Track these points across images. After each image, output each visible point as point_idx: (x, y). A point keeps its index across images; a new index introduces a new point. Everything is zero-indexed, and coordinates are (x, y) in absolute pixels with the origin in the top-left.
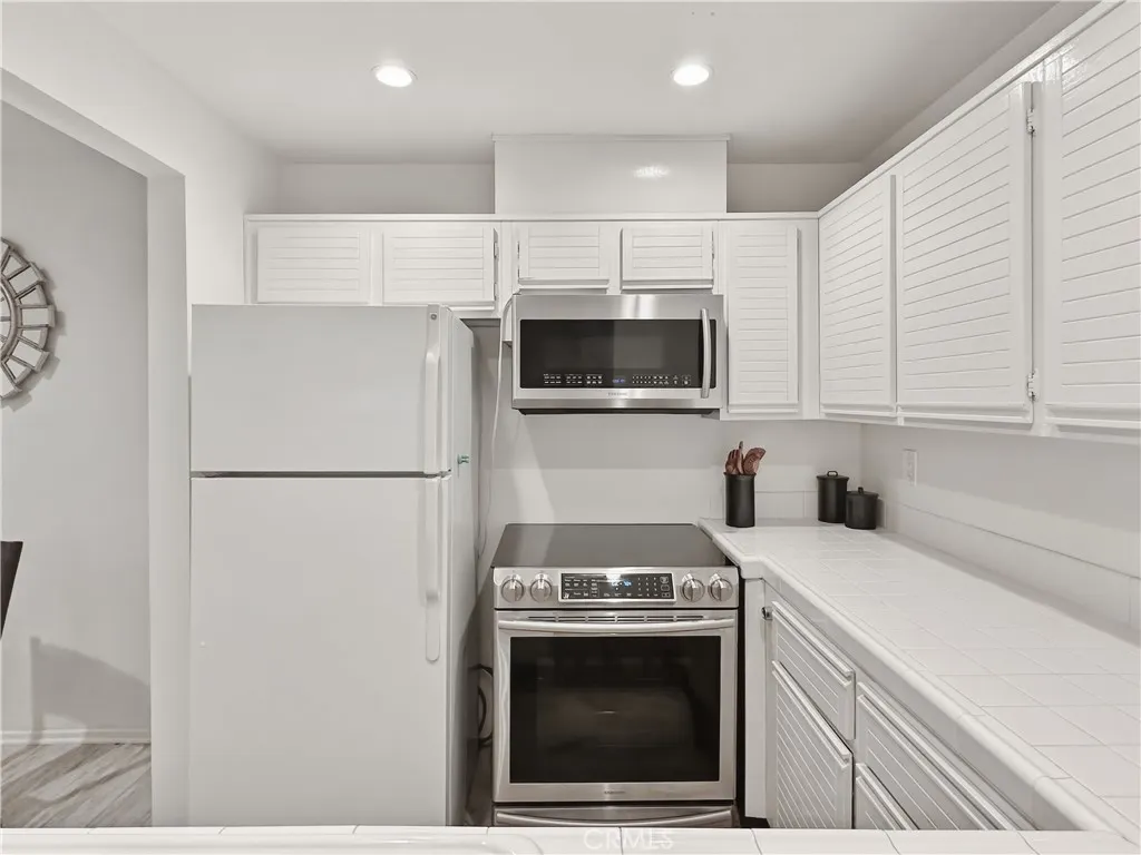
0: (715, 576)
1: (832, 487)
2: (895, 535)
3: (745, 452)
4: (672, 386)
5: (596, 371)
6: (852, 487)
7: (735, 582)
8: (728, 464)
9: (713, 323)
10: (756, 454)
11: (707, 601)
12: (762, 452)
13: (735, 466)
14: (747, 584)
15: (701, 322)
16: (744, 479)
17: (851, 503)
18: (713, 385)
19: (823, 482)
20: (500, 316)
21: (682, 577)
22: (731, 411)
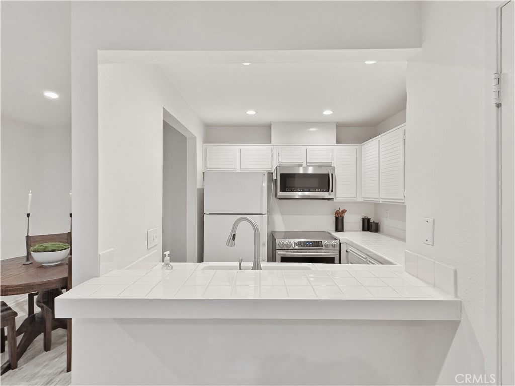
0: (333, 242)
1: (366, 220)
2: (383, 233)
3: (341, 211)
4: (321, 192)
5: (300, 188)
6: (371, 221)
7: (339, 243)
8: (336, 214)
9: (332, 175)
10: (344, 211)
11: (331, 248)
12: (346, 211)
13: (338, 215)
14: (342, 245)
15: (329, 174)
16: (340, 218)
17: (371, 225)
18: (332, 192)
19: (363, 219)
20: (273, 172)
21: (325, 242)
22: (337, 199)
